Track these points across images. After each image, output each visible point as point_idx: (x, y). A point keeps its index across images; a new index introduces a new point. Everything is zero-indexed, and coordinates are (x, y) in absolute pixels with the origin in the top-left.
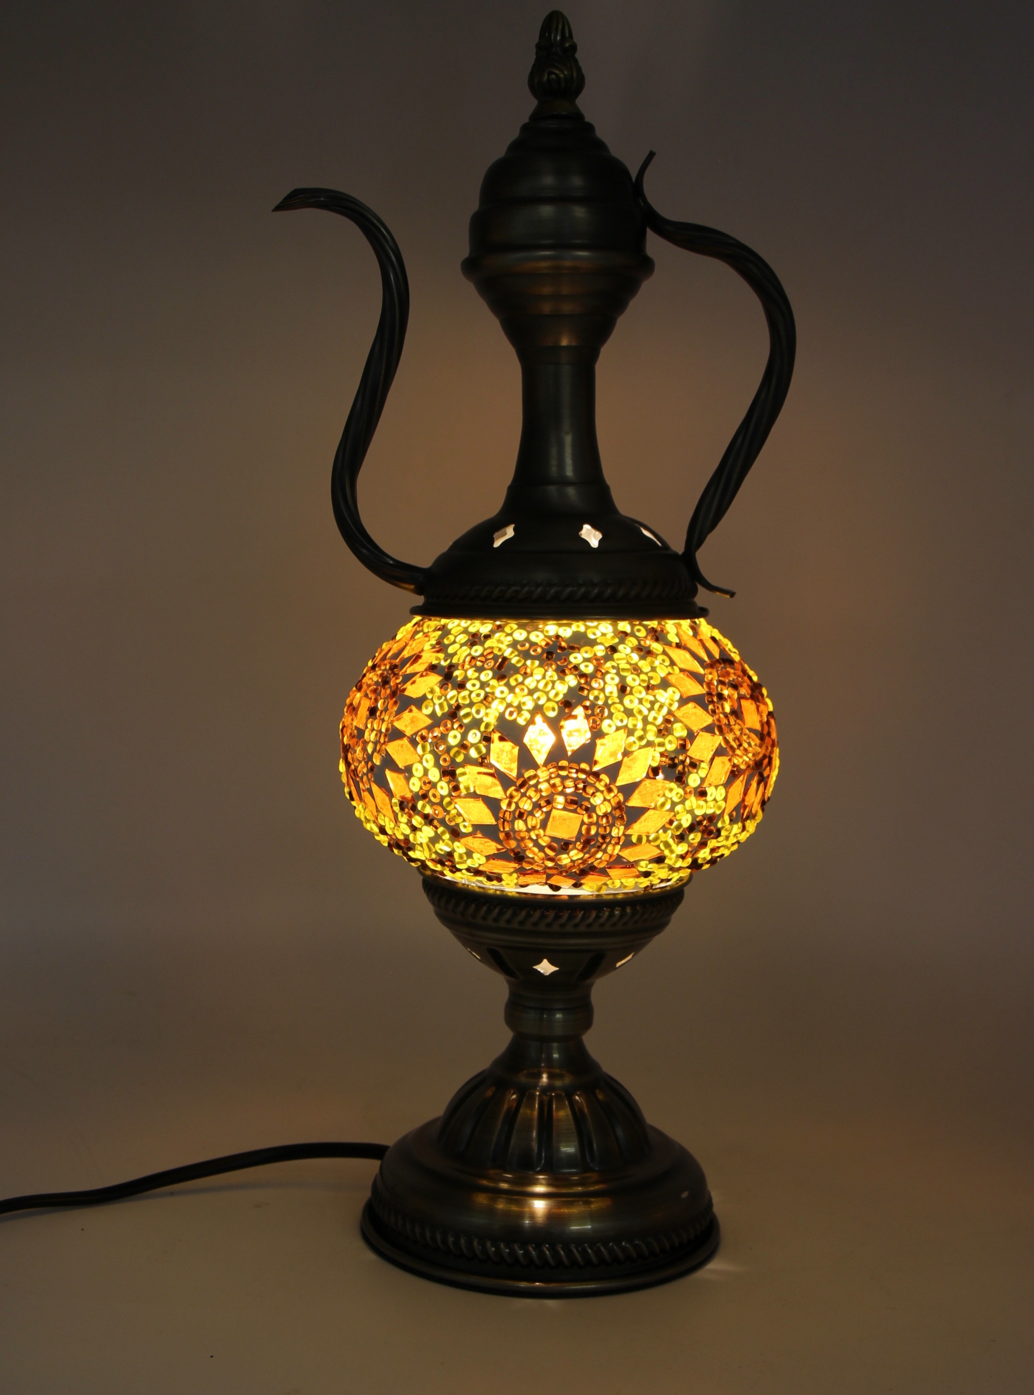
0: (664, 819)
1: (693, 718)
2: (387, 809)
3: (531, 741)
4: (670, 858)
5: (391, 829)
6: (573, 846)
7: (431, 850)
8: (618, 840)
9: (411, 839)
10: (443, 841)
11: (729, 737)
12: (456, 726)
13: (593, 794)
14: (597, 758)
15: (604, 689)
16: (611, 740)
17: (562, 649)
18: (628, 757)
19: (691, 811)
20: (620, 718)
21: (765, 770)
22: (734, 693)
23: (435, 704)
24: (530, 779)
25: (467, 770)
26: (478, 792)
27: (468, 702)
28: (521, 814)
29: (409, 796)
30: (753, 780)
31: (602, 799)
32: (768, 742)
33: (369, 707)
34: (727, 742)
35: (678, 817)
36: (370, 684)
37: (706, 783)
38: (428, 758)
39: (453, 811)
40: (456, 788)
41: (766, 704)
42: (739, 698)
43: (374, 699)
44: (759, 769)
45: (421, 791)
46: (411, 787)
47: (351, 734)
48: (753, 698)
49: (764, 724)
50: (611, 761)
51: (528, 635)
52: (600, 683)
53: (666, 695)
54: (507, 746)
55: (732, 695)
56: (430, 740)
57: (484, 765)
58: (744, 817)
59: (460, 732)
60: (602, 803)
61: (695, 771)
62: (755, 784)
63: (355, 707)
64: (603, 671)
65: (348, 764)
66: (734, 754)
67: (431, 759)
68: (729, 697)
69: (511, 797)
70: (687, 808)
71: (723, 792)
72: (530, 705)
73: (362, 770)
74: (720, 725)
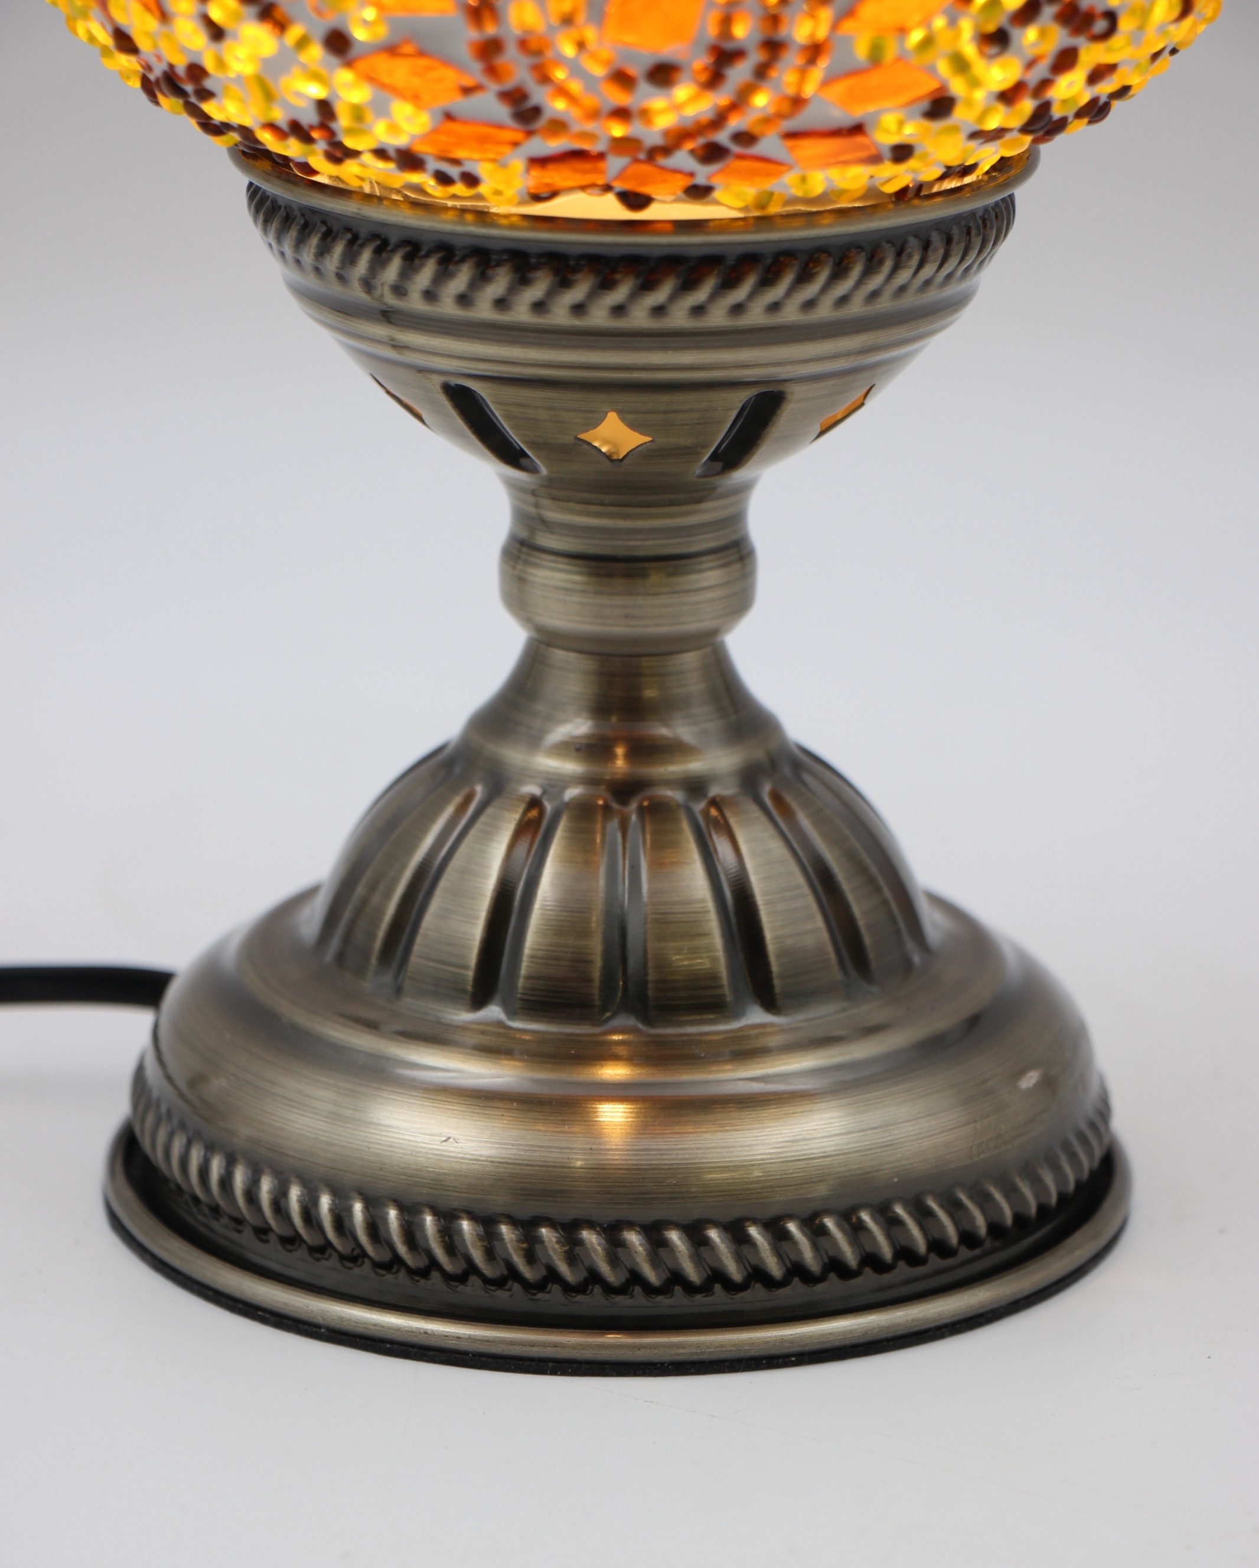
4: (969, 103)
5: (148, 34)
6: (684, 76)
7: (269, 96)
8: (814, 51)
9: (209, 64)
10: (304, 67)
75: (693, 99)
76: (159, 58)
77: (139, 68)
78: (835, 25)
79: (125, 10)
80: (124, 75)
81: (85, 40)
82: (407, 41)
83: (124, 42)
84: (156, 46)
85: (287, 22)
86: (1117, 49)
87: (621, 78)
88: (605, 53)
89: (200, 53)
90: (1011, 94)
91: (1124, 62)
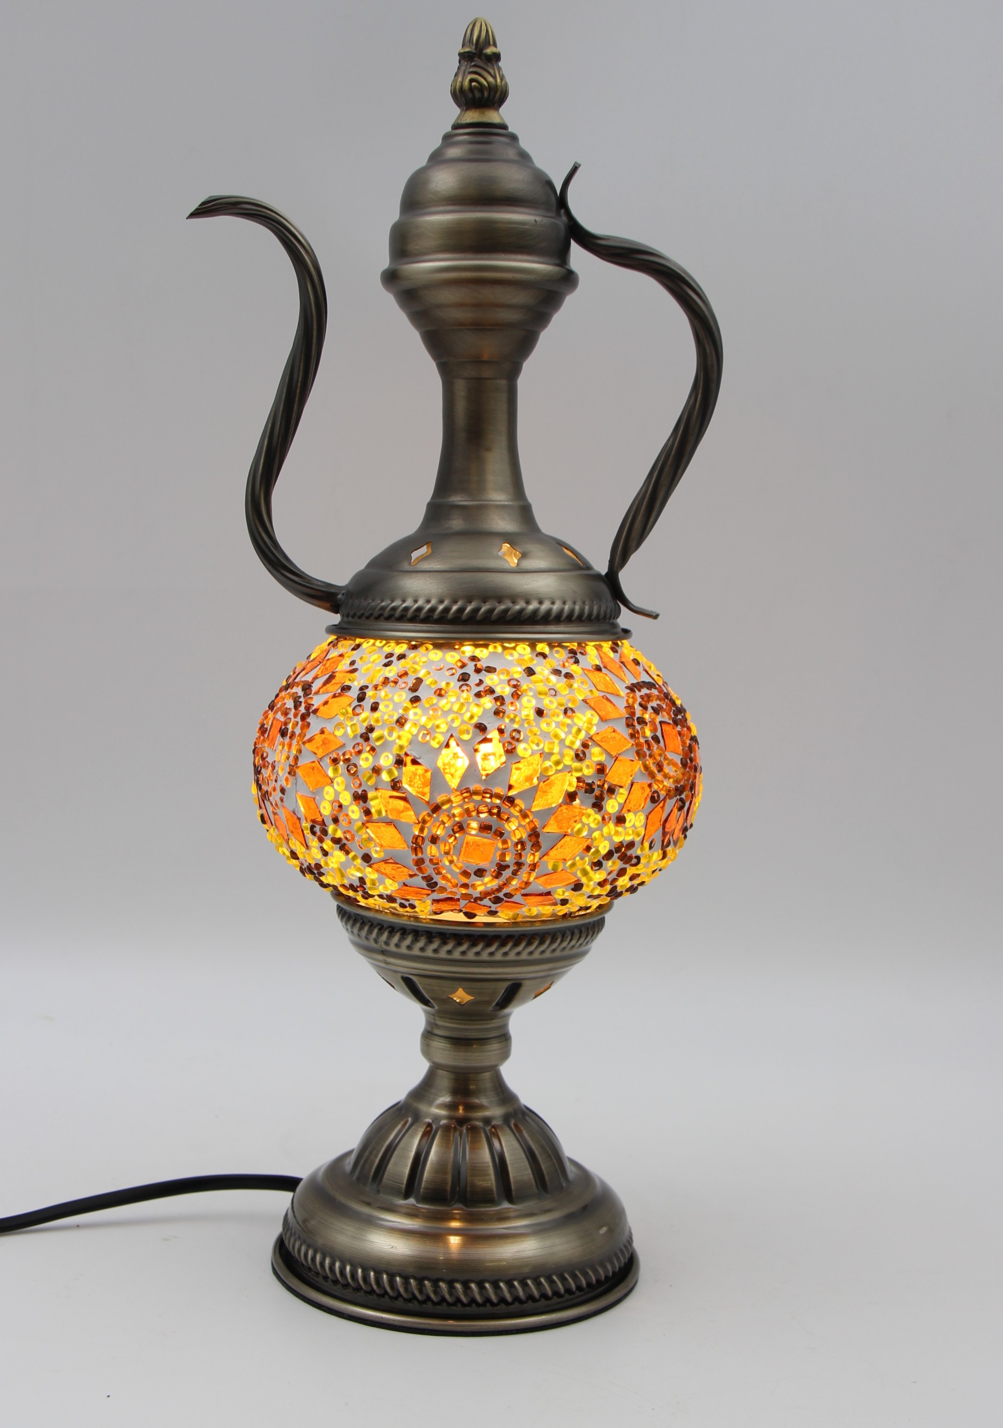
0: (581, 846)
1: (611, 742)
2: (298, 833)
3: (444, 765)
4: (588, 886)
5: (302, 853)
6: (488, 873)
7: (343, 875)
8: (534, 867)
9: (322, 864)
10: (355, 866)
11: (649, 763)
12: (368, 748)
13: (508, 820)
14: (512, 782)
15: (520, 711)
16: (526, 764)
17: (478, 671)
18: (544, 782)
19: (609, 838)
20: (536, 742)
21: (687, 796)
22: (656, 717)
23: (347, 726)
24: (443, 803)
25: (379, 794)
26: (390, 817)
27: (380, 724)
28: (434, 840)
29: (320, 819)
30: (674, 806)
31: (517, 824)
32: (690, 768)
33: (281, 728)
34: (646, 768)
35: (595, 844)
36: (282, 704)
37: (624, 810)
38: (340, 782)
39: (364, 836)
40: (368, 812)
41: (689, 729)
42: (661, 723)
43: (285, 720)
44: (680, 795)
45: (332, 815)
46: (322, 810)
47: (262, 755)
48: (676, 723)
49: (687, 748)
50: (527, 786)
51: (444, 656)
52: (516, 705)
53: (584, 719)
54: (420, 770)
55: (653, 719)
56: (341, 763)
57: (396, 788)
58: (665, 844)
59: (372, 755)
60: (517, 829)
61: (614, 796)
62: (675, 810)
63: (267, 729)
64: (520, 693)
65: (259, 787)
66: (654, 780)
67: (342, 782)
68: (650, 722)
69: (424, 822)
70: (605, 834)
71: (642, 818)
72: (444, 728)
73: (273, 793)
74: (640, 750)
75: (490, 881)
76: (306, 861)
77: (299, 864)
78: (540, 858)
79: (295, 844)
80: (295, 866)
81: (282, 854)
82: (391, 858)
83: (294, 855)
84: (305, 857)
85: (350, 851)
86: (640, 869)
87: (466, 874)
88: (460, 865)
89: (320, 860)
90: (603, 883)
91: (643, 873)
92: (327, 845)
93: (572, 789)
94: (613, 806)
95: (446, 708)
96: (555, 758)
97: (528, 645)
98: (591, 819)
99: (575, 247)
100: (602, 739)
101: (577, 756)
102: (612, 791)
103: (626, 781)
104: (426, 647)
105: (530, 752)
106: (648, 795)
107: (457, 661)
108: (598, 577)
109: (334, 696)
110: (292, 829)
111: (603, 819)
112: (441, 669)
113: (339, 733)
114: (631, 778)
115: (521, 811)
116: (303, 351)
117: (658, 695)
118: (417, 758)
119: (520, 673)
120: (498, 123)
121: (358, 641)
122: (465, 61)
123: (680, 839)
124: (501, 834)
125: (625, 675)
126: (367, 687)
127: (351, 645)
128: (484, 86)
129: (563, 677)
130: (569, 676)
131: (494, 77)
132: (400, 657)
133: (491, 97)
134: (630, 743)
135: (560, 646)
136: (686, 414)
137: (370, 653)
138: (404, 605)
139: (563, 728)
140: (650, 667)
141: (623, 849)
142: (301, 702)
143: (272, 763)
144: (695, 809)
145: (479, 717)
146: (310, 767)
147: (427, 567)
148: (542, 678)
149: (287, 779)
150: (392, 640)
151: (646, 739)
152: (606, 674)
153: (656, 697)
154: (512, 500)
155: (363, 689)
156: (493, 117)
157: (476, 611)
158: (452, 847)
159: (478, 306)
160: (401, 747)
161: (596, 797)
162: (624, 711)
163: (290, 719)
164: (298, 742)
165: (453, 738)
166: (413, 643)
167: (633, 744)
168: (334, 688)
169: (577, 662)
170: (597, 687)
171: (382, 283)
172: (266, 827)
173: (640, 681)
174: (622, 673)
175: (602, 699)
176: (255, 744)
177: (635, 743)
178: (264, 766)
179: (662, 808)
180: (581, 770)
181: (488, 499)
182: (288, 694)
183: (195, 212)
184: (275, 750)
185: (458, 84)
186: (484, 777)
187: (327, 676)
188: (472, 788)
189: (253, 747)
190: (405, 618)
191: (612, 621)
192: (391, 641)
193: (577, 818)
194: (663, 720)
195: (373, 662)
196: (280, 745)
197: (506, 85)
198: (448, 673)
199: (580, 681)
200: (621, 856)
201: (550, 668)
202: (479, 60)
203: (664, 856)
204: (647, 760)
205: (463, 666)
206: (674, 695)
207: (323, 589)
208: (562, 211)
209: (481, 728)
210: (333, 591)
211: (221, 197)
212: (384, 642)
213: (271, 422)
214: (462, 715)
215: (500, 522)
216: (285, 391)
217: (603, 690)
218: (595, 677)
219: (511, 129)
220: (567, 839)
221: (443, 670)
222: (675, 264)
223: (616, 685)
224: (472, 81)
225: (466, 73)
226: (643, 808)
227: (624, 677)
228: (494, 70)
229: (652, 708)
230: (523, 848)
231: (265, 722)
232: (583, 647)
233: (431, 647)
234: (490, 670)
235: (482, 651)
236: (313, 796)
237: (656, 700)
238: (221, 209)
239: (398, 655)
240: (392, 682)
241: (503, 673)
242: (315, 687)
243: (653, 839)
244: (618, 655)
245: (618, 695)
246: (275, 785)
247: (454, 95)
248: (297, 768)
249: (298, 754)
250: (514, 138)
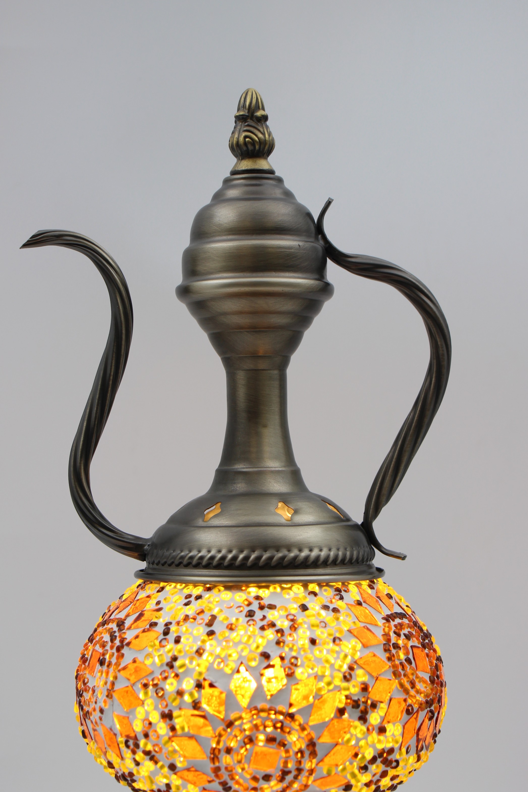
0: (350, 753)
1: (373, 665)
2: (114, 746)
3: (236, 687)
4: (356, 786)
5: (118, 763)
6: (273, 778)
7: (152, 782)
8: (311, 772)
9: (135, 772)
10: (162, 774)
11: (404, 681)
12: (173, 675)
13: (289, 733)
14: (292, 701)
15: (297, 641)
16: (303, 685)
17: (262, 608)
18: (318, 700)
19: (373, 746)
20: (311, 666)
21: (435, 708)
22: (408, 642)
23: (155, 656)
24: (236, 720)
25: (183, 713)
26: (191, 732)
27: (182, 654)
28: (229, 751)
29: (132, 735)
30: (425, 717)
31: (297, 736)
32: (437, 684)
33: (99, 658)
34: (402, 685)
35: (362, 751)
36: (100, 638)
37: (385, 721)
38: (149, 703)
39: (170, 749)
40: (173, 729)
41: (435, 651)
42: (412, 647)
43: (103, 651)
44: (430, 707)
45: (143, 731)
46: (135, 728)
47: (84, 681)
48: (424, 646)
49: (434, 668)
50: (304, 704)
51: (233, 596)
52: (294, 636)
53: (350, 646)
54: (216, 692)
55: (405, 644)
56: (151, 687)
57: (196, 707)
58: (419, 749)
59: (176, 680)
60: (298, 740)
61: (376, 710)
62: (427, 720)
63: (87, 658)
64: (296, 626)
65: (81, 707)
66: (408, 695)
67: (152, 703)
68: (403, 646)
69: (220, 736)
70: (369, 742)
71: (400, 728)
72: (235, 656)
73: (93, 713)
74: (397, 670)
75: (276, 785)
76: (120, 770)
77: (114, 772)
78: (317, 764)
79: (111, 756)
80: (111, 774)
81: (99, 763)
82: (193, 767)
83: (110, 765)
84: (120, 766)
85: (158, 761)
86: (399, 771)
87: (255, 779)
88: (250, 771)
89: (133, 769)
90: (368, 784)
91: (401, 774)
92: (139, 756)
93: (341, 706)
94: (375, 719)
95: (237, 640)
96: (327, 679)
97: (301, 585)
98: (358, 730)
99: (330, 264)
100: (364, 662)
101: (345, 677)
102: (374, 706)
103: (386, 697)
104: (218, 589)
105: (306, 675)
106: (404, 708)
107: (244, 600)
108: (356, 526)
109: (144, 631)
110: (109, 743)
111: (368, 729)
112: (231, 607)
113: (148, 662)
114: (389, 695)
115: (300, 725)
116: (115, 350)
117: (408, 624)
118: (214, 682)
119: (296, 609)
120: (267, 169)
121: (162, 584)
122: (240, 122)
123: (431, 743)
124: (284, 745)
125: (381, 608)
126: (171, 623)
127: (156, 588)
128: (256, 141)
129: (331, 611)
130: (335, 610)
131: (263, 134)
132: (198, 597)
133: (261, 150)
134: (388, 665)
135: (327, 585)
136: (423, 394)
137: (172, 594)
138: (200, 555)
139: (332, 654)
140: (401, 599)
141: (385, 755)
142: (116, 636)
143: (93, 688)
144: (442, 718)
145: (264, 647)
146: (124, 691)
147: (218, 523)
148: (314, 613)
149: (105, 702)
150: (191, 583)
151: (401, 661)
152: (366, 608)
153: (407, 625)
154: (284, 467)
155: (167, 625)
156: (262, 164)
157: (258, 558)
158: (243, 757)
159: (254, 313)
160: (200, 674)
161: (362, 712)
162: (381, 638)
163: (107, 650)
164: (114, 671)
165: (242, 665)
166: (208, 586)
167: (390, 666)
168: (143, 624)
169: (342, 598)
170: (359, 619)
171: (176, 294)
172: (86, 740)
173: (393, 612)
174: (378, 606)
175: (363, 629)
176: (78, 671)
177: (392, 665)
178: (86, 690)
179: (416, 719)
180: (348, 689)
181: (265, 466)
182: (106, 628)
183: (27, 243)
184: (95, 677)
185: (235, 140)
186: (269, 697)
187: (137, 614)
188: (260, 706)
189: (75, 674)
190: (201, 565)
191: (368, 563)
192: (190, 585)
193: (347, 729)
194: (414, 645)
195: (175, 602)
196: (99, 672)
197: (273, 140)
198: (237, 611)
199: (345, 614)
200: (383, 760)
201: (321, 605)
202: (251, 121)
203: (419, 759)
204: (402, 679)
205: (249, 604)
206: (421, 623)
207: (133, 542)
208: (320, 236)
209: (266, 656)
210: (140, 543)
211: (49, 231)
212: (184, 585)
213: (89, 408)
214: (250, 645)
215: (275, 485)
216: (100, 383)
217: (364, 621)
218: (357, 610)
219: (277, 174)
220: (338, 747)
221: (233, 608)
222: (411, 275)
223: (374, 616)
224: (246, 137)
225: (241, 131)
226: (400, 719)
227: (380, 609)
228: (263, 128)
229: (405, 635)
230: (302, 756)
231: (86, 652)
232: (346, 585)
233: (222, 589)
234: (272, 607)
235: (264, 591)
236: (127, 715)
237: (407, 628)
238: (47, 241)
239: (196, 595)
240: (191, 618)
241: (282, 610)
242: (127, 623)
243: (409, 745)
244: (374, 591)
245: (376, 625)
246: (95, 706)
247: (232, 148)
248: (114, 691)
249: (114, 680)
250: (280, 180)
